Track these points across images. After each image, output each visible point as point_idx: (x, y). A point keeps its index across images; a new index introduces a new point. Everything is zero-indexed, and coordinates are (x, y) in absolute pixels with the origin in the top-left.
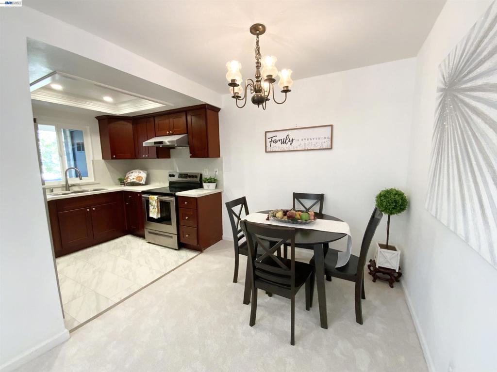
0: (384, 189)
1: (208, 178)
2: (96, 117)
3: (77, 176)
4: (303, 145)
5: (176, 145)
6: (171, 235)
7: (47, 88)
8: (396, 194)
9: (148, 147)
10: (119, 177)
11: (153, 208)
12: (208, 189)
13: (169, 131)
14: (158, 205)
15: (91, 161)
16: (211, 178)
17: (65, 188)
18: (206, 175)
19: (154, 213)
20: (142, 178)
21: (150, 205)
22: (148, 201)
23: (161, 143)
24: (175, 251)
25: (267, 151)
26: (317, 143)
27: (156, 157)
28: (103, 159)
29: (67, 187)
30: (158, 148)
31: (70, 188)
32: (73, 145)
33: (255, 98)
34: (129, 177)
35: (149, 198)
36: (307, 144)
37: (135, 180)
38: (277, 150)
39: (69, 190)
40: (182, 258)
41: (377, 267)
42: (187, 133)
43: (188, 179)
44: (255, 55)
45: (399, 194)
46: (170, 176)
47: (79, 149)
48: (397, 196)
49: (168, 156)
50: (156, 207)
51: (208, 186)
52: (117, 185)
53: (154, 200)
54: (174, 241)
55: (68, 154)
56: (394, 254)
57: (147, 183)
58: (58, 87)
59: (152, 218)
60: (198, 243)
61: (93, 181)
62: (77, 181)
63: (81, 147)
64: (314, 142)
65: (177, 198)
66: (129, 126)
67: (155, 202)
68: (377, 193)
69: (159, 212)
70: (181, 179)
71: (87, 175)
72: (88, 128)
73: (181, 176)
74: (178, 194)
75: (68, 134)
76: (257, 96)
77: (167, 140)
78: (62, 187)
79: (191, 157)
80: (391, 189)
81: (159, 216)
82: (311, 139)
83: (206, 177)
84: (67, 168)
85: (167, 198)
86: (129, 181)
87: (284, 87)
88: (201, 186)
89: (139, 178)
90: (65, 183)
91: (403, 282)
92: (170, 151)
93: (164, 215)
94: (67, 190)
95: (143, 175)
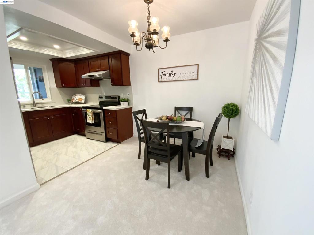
0: (227, 103)
1: (123, 99)
2: (50, 59)
3: (40, 98)
4: (181, 77)
5: (102, 78)
6: (101, 133)
7: (17, 39)
8: (233, 106)
9: (85, 78)
10: (67, 99)
11: (90, 117)
12: (124, 105)
13: (98, 69)
14: (92, 115)
15: (49, 89)
16: (125, 99)
17: (33, 105)
18: (122, 96)
19: (90, 120)
20: (82, 99)
21: (87, 115)
22: (86, 113)
23: (93, 76)
24: (104, 143)
25: (160, 81)
26: (189, 76)
27: (90, 85)
28: (56, 87)
29: (34, 104)
30: (91, 80)
31: (36, 105)
32: (36, 78)
33: (148, 45)
34: (74, 98)
35: (86, 111)
36: (183, 77)
37: (78, 101)
38: (165, 81)
39: (36, 106)
40: (108, 146)
41: (221, 149)
42: (109, 70)
43: (111, 100)
44: (147, 17)
45: (235, 106)
46: (100, 97)
47: (40, 81)
48: (233, 107)
49: (98, 85)
50: (91, 116)
51: (124, 104)
52: (66, 104)
53: (89, 112)
54: (103, 137)
55: (33, 84)
56: (231, 141)
57: (85, 103)
58: (24, 39)
59: (89, 123)
60: (118, 138)
61: (51, 101)
62: (40, 100)
63: (42, 80)
64: (187, 75)
65: (104, 110)
66: (72, 66)
67: (90, 113)
68: (223, 105)
69: (93, 119)
70: (106, 100)
71: (46, 97)
72: (45, 66)
73: (107, 97)
74: (104, 108)
75: (33, 71)
76: (149, 43)
77: (97, 74)
78: (31, 104)
79: (112, 85)
80: (231, 103)
81: (93, 122)
82: (186, 73)
83: (122, 98)
84: (33, 92)
85: (98, 111)
86: (74, 101)
87: (165, 38)
88: (119, 104)
89: (81, 99)
90: (32, 102)
91: (235, 157)
92: (99, 82)
93: (97, 121)
94: (34, 106)
95: (83, 97)
